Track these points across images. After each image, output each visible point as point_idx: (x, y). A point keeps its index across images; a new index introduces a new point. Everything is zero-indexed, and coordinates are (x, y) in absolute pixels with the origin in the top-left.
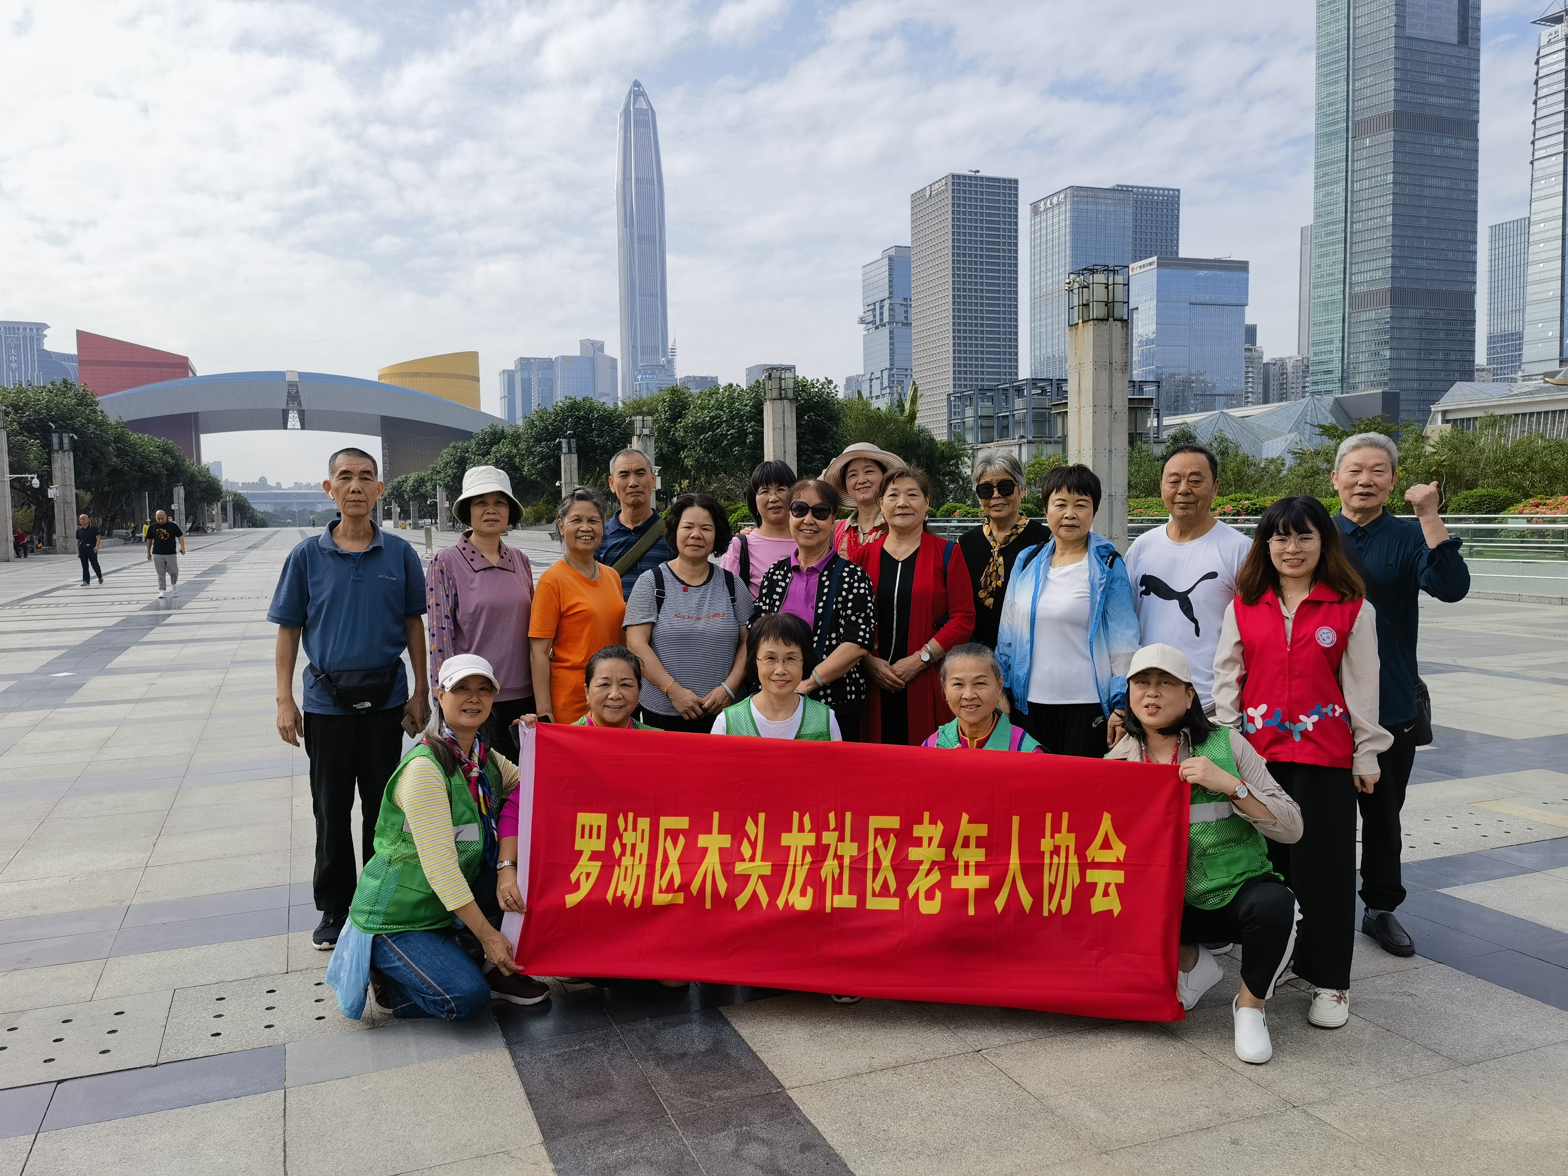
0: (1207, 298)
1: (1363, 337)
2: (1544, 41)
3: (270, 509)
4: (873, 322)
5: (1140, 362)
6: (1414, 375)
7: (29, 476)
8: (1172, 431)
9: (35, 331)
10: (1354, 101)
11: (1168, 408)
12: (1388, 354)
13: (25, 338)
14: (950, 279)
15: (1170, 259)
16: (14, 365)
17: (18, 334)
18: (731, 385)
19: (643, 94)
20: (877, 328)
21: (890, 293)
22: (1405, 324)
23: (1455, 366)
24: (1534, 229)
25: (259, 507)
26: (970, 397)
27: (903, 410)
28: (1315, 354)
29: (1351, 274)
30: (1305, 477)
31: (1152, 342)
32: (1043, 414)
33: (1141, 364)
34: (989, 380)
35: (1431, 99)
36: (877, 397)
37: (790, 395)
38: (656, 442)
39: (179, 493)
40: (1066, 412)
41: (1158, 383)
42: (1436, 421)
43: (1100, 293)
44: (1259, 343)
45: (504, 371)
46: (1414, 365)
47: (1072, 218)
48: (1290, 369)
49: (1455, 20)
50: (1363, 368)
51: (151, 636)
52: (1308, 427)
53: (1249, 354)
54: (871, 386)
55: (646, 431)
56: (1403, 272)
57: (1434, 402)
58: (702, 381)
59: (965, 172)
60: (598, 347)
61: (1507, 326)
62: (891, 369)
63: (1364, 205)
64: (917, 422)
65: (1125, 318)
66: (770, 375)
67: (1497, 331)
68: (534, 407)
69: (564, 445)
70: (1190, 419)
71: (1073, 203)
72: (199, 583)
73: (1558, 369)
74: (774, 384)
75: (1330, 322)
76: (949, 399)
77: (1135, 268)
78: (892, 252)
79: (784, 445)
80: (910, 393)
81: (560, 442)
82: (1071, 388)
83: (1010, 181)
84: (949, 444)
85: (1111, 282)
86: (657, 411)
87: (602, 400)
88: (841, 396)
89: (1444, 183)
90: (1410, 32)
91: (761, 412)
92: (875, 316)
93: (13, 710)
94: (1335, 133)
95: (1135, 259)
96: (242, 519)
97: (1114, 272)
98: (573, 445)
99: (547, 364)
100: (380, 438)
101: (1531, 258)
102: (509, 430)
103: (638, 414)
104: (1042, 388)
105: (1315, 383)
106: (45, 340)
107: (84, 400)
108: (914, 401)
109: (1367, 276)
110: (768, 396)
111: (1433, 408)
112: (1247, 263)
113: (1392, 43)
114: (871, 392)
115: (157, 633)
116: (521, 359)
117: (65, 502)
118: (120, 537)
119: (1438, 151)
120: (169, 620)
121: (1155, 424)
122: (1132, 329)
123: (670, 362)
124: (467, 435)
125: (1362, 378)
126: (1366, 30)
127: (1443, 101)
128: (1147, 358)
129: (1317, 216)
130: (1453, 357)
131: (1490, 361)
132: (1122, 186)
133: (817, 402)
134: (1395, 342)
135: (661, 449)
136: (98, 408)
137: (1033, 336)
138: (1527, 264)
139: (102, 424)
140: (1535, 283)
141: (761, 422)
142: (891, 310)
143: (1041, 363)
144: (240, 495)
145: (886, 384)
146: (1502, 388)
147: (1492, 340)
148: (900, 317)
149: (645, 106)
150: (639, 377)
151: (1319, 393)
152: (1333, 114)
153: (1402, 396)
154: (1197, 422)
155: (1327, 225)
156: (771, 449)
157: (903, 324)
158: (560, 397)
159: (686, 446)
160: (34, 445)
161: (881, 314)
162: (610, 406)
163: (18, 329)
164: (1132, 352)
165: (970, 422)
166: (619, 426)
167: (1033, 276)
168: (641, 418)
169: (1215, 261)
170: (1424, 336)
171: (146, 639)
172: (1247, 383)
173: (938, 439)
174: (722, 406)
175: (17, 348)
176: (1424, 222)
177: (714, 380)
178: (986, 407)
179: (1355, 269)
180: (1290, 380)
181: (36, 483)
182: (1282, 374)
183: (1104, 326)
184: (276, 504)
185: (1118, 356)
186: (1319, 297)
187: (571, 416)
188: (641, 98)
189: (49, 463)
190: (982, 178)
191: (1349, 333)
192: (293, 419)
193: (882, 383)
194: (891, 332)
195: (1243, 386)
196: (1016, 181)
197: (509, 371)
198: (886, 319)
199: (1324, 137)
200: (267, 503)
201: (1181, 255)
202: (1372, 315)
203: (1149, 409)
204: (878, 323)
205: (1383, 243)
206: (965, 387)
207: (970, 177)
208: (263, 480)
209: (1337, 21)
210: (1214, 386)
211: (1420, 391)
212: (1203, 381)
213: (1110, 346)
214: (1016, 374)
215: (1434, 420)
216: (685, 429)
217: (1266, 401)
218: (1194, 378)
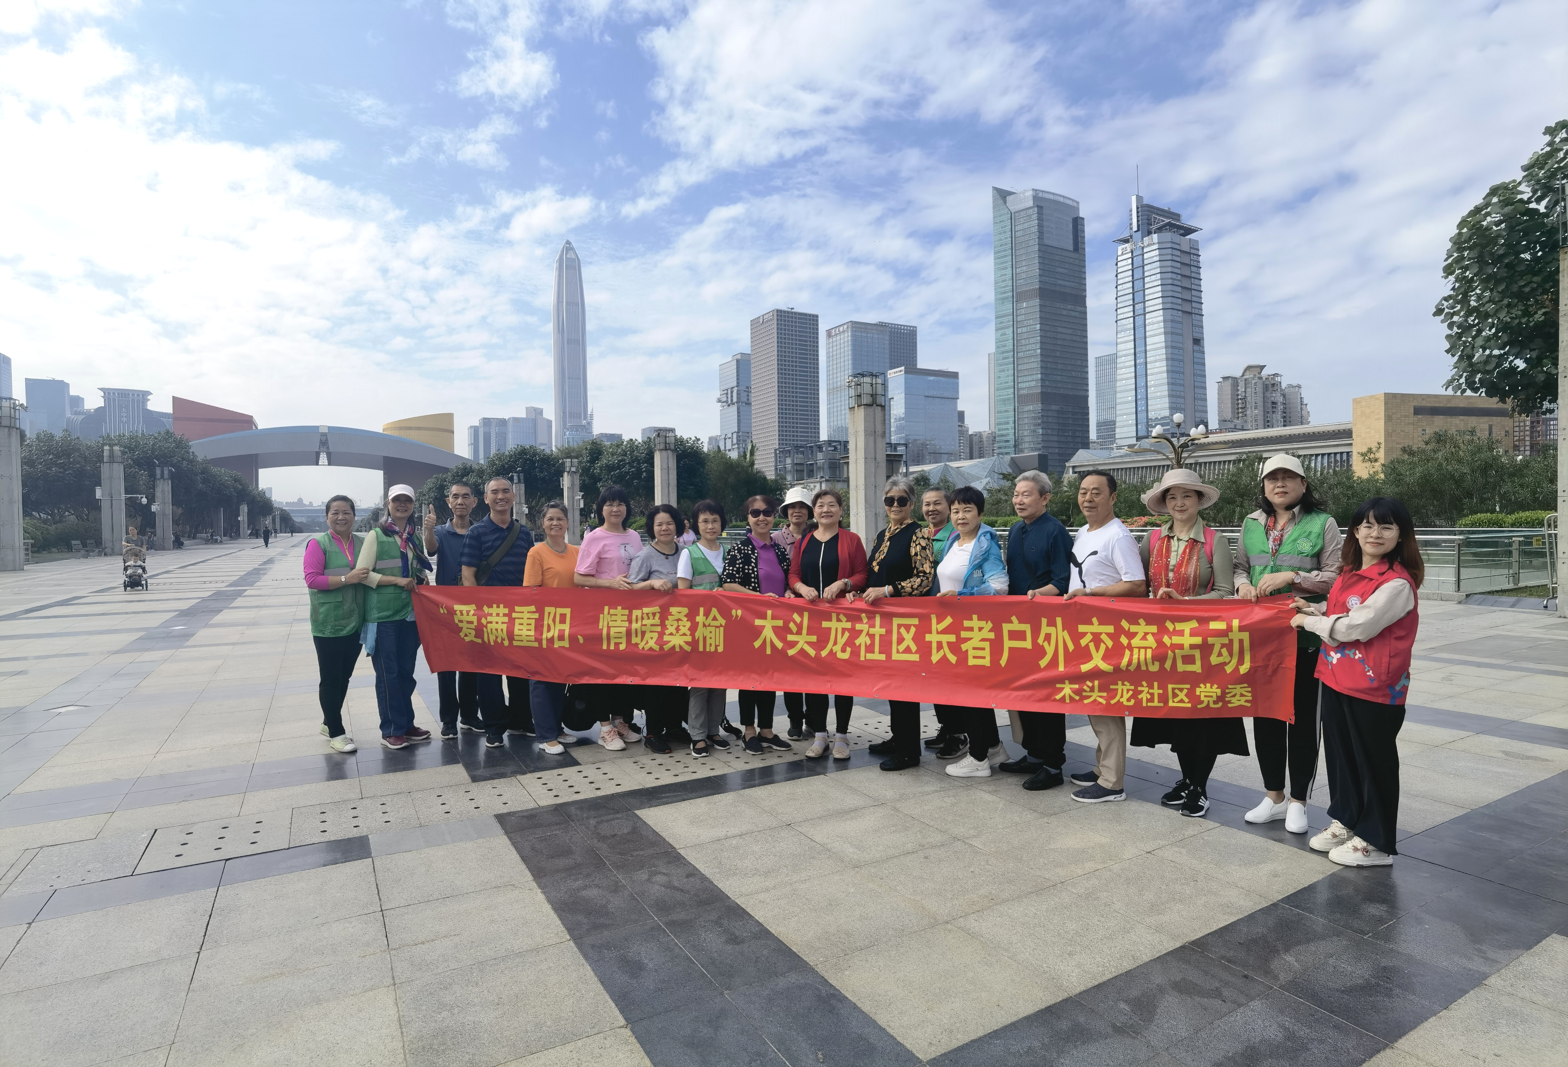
0: (935, 393)
1: (1026, 421)
2: (1120, 253)
3: (304, 520)
4: (726, 402)
5: (895, 431)
6: (1056, 445)
7: (140, 496)
8: (915, 475)
9: (141, 397)
10: (1016, 280)
11: (913, 461)
12: (1040, 431)
13: (133, 400)
14: (776, 376)
15: (912, 369)
16: (124, 419)
17: (128, 398)
18: (631, 440)
19: (572, 249)
20: (729, 405)
21: (738, 383)
22: (1050, 414)
23: (1079, 440)
24: (1119, 360)
25: (297, 519)
26: (789, 451)
27: (745, 458)
28: (999, 430)
29: (1018, 383)
30: (993, 505)
31: (903, 419)
32: (835, 463)
33: (897, 433)
34: (801, 441)
35: (1060, 282)
36: (729, 450)
37: (672, 447)
38: (580, 476)
39: (244, 509)
40: (848, 463)
41: (906, 445)
42: (1069, 472)
43: (867, 389)
44: (966, 422)
45: (471, 427)
46: (1055, 439)
47: (853, 340)
48: (985, 439)
49: (1071, 237)
50: (1027, 439)
51: (236, 603)
52: (996, 474)
53: (960, 428)
54: (725, 443)
55: (573, 469)
56: (1047, 383)
57: (1067, 461)
58: (611, 436)
59: (784, 308)
60: (539, 412)
61: (1108, 417)
62: (738, 432)
63: (1023, 341)
64: (755, 467)
65: (883, 404)
66: (659, 434)
67: (1102, 420)
68: (493, 451)
69: (515, 478)
70: (926, 468)
71: (852, 331)
72: (262, 569)
73: (1136, 443)
74: (662, 440)
75: (1006, 411)
76: (775, 452)
77: (891, 374)
78: (739, 357)
79: (668, 480)
80: (750, 447)
81: (512, 476)
82: (851, 446)
83: (813, 316)
84: (776, 481)
85: (874, 382)
86: (582, 456)
87: (542, 448)
88: (705, 449)
89: (1069, 331)
90: (1046, 242)
91: (653, 458)
92: (727, 398)
93: (147, 650)
94: (1007, 298)
95: (892, 368)
96: (286, 527)
97: (876, 376)
98: (522, 478)
99: (502, 422)
100: (382, 472)
101: (1118, 377)
102: (475, 466)
103: (568, 458)
104: (835, 447)
105: (1000, 448)
106: (148, 403)
107: (181, 445)
108: (752, 453)
109: (1027, 384)
110: (658, 447)
111: (1067, 464)
112: (957, 373)
113: (1036, 248)
114: (725, 447)
115: (239, 602)
116: (484, 419)
117: (164, 514)
118: (201, 538)
119: (1065, 312)
120: (246, 593)
121: (905, 471)
122: (890, 411)
123: (590, 424)
124: (446, 470)
125: (1026, 445)
126: (1022, 239)
127: (1067, 283)
128: (900, 429)
129: (997, 347)
130: (1077, 434)
131: (1098, 437)
132: (882, 323)
133: (690, 452)
134: (1045, 425)
135: (584, 481)
136: (191, 451)
137: (829, 413)
138: (1116, 381)
139: (192, 462)
140: (1121, 392)
141: (652, 465)
142: (738, 394)
143: (834, 430)
144: (285, 510)
145: (735, 441)
146: (1105, 453)
147: (1099, 425)
148: (744, 399)
149: (573, 256)
150: (567, 433)
151: (1002, 454)
152: (1004, 287)
153: (1050, 457)
154: (931, 470)
155: (1003, 353)
156: (660, 482)
157: (746, 404)
158: (511, 445)
159: (601, 479)
160: (143, 475)
161: (732, 396)
162: (548, 451)
163: (129, 394)
164: (890, 425)
165: (789, 467)
166: (554, 465)
167: (828, 375)
168: (570, 460)
169: (939, 371)
170: (1061, 421)
171: (231, 605)
172: (960, 446)
173: (769, 478)
174: (626, 454)
175: (128, 407)
176: (1058, 354)
177: (619, 437)
178: (799, 459)
179: (1020, 380)
180: (985, 445)
181: (144, 501)
182: (980, 442)
183: (871, 409)
184: (308, 517)
185: (879, 428)
186: (1000, 396)
187: (521, 458)
188: (571, 252)
189: (154, 488)
190: (795, 313)
191: (1018, 418)
192: (323, 459)
193: (732, 441)
194: (738, 409)
195: (957, 448)
196: (817, 316)
197: (475, 427)
198: (735, 400)
199: (1000, 301)
200: (303, 516)
201: (919, 367)
202: (1031, 408)
203: (900, 461)
204: (729, 402)
205: (1035, 365)
206: (786, 444)
207: (788, 312)
208: (300, 500)
209: (1005, 232)
210: (940, 447)
211: (1059, 454)
212: (934, 445)
213: (874, 422)
214: (819, 437)
215: (1068, 472)
216: (601, 468)
217: (971, 458)
218: (928, 442)
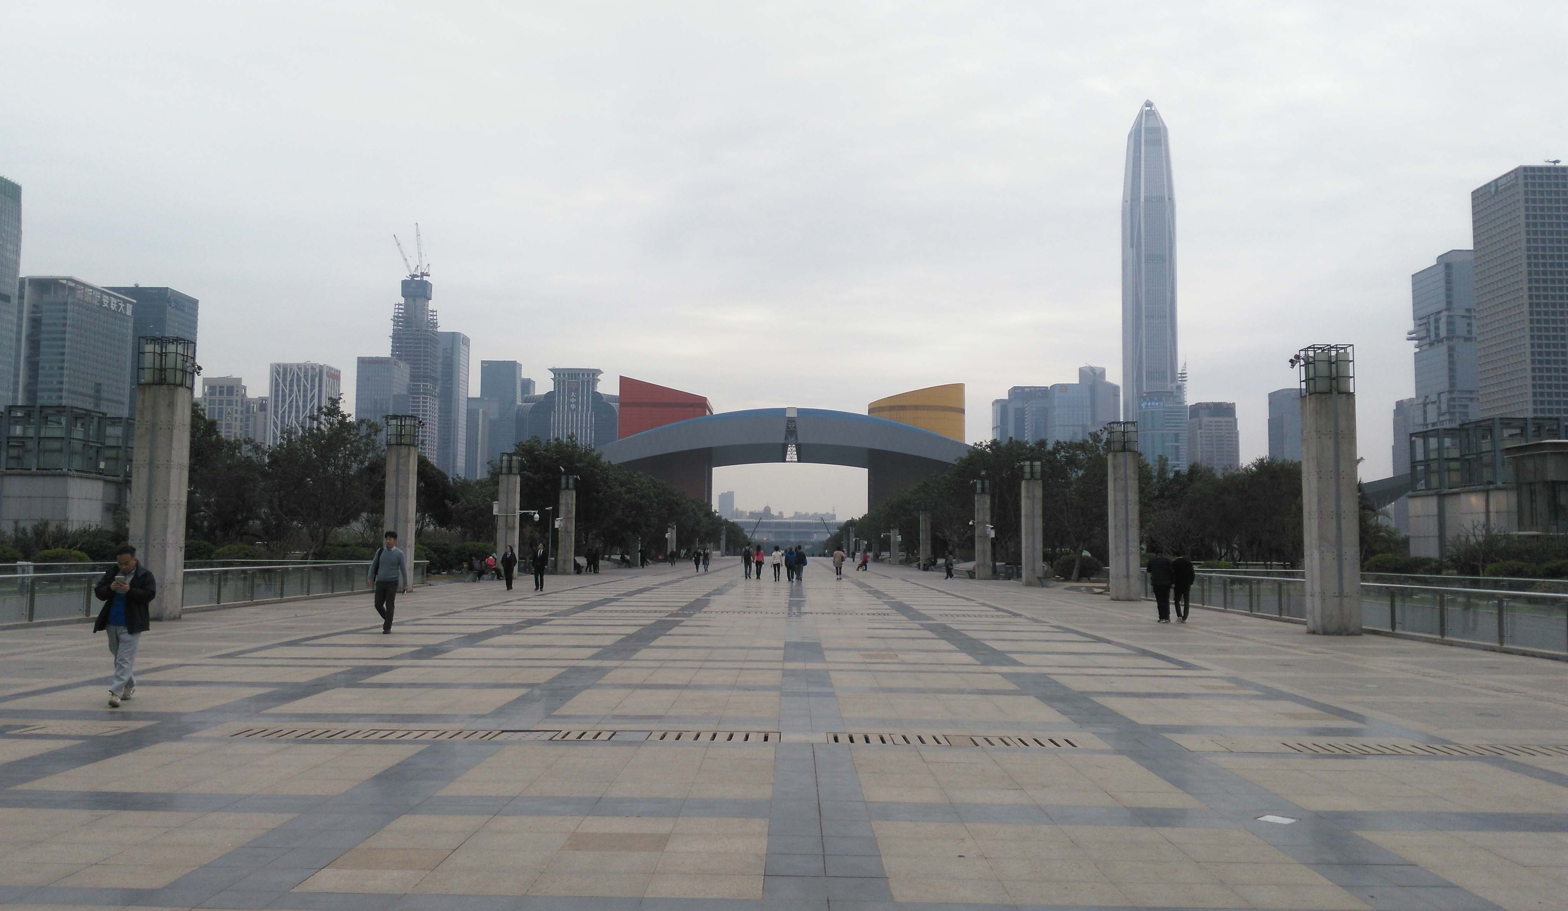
4: (1427, 338)
7: (532, 512)
9: (591, 376)
13: (583, 382)
17: (578, 379)
19: (1156, 115)
20: (1431, 344)
21: (1448, 303)
54: (1425, 412)
58: (1216, 407)
59: (1541, 163)
60: (1098, 374)
62: (1450, 392)
69: (979, 486)
78: (1449, 258)
81: (975, 484)
92: (1428, 331)
96: (731, 547)
98: (986, 486)
99: (1042, 393)
100: (865, 471)
106: (598, 385)
114: (1425, 419)
116: (1016, 388)
117: (567, 531)
123: (1180, 388)
142: (1449, 323)
145: (1444, 407)
148: (1462, 331)
149: (1157, 125)
157: (1466, 339)
161: (1437, 328)
163: (579, 374)
175: (577, 390)
181: (537, 517)
188: (1154, 119)
192: (792, 453)
193: (1439, 408)
194: (1451, 349)
197: (1001, 401)
198: (1443, 333)
204: (1433, 337)
207: (1548, 169)
208: (767, 510)
